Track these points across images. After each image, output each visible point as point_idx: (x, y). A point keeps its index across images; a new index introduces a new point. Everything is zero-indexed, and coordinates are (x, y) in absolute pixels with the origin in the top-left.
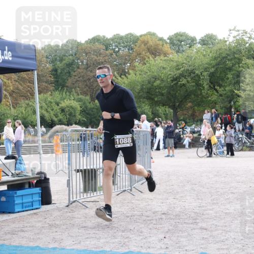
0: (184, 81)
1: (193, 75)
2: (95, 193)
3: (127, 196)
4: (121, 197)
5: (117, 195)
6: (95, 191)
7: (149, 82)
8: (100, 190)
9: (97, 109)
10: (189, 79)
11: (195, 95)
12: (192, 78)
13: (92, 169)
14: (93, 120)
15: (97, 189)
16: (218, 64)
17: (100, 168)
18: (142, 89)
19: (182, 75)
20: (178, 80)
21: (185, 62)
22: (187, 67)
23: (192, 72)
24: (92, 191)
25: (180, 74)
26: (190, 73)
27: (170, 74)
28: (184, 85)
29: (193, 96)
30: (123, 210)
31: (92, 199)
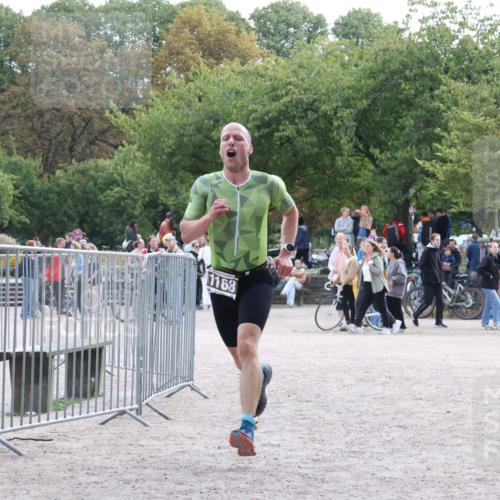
0: (288, 130)
1: (311, 115)
2: (44, 417)
3: (128, 426)
4: (113, 430)
5: (103, 423)
6: (45, 410)
7: (199, 130)
8: (57, 410)
9: (59, 194)
10: (302, 126)
11: (315, 168)
12: (309, 125)
13: (37, 354)
14: (47, 221)
15: (51, 406)
16: (378, 89)
17: (59, 352)
18: (180, 145)
19: (284, 115)
20: (274, 126)
21: (293, 79)
22: (297, 95)
23: (311, 107)
24: (36, 410)
25: (281, 112)
26: (306, 111)
27: (254, 111)
28: (289, 140)
29: (311, 170)
30: (115, 465)
31: (36, 433)
